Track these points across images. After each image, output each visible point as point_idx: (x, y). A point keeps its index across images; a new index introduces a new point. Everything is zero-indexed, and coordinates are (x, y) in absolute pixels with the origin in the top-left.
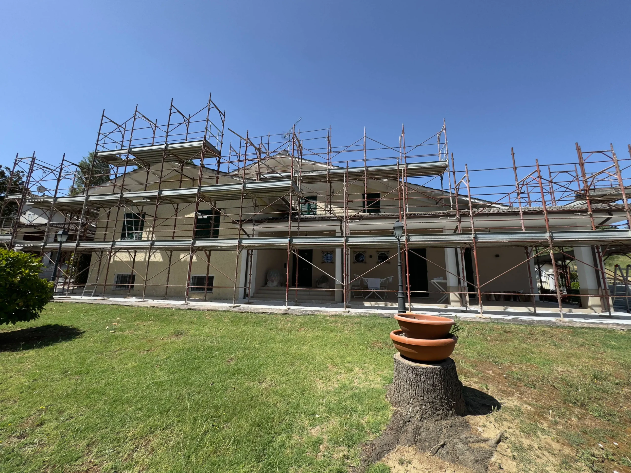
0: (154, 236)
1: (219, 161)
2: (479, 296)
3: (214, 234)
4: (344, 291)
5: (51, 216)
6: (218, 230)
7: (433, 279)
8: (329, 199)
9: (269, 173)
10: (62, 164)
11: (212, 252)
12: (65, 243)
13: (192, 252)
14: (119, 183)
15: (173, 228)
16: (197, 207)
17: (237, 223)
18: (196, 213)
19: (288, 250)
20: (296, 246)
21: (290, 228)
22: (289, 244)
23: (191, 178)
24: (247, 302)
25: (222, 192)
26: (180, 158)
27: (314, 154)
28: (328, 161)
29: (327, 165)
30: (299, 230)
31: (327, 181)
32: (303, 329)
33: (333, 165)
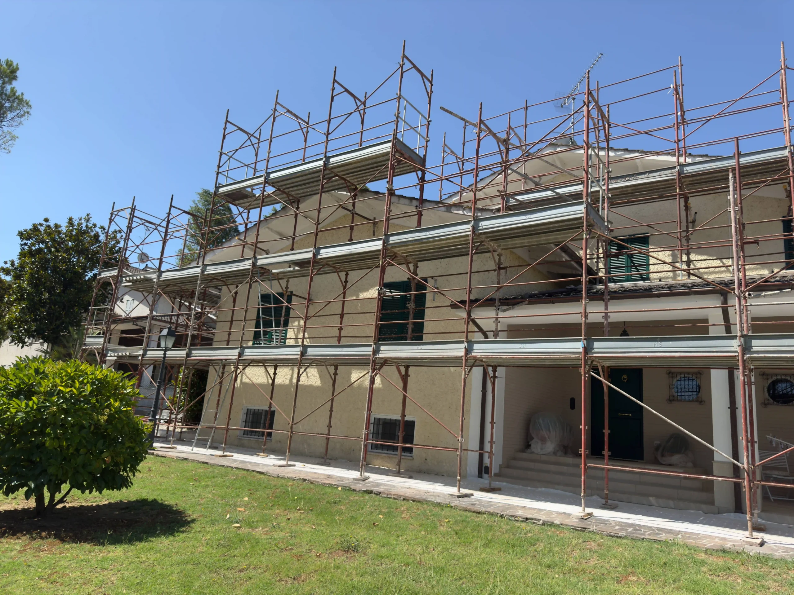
0: (306, 336)
1: (422, 180)
3: (413, 331)
4: (745, 484)
5: (153, 304)
6: (423, 323)
8: (683, 241)
9: (527, 191)
10: (169, 213)
11: (411, 370)
12: (170, 350)
13: (374, 370)
14: (251, 239)
15: (340, 320)
16: (382, 278)
17: (461, 307)
18: (381, 289)
19: (583, 368)
20: (600, 361)
21: (586, 317)
22: (583, 354)
23: (370, 220)
24: (488, 486)
25: (430, 242)
26: (350, 182)
27: (640, 133)
28: (678, 144)
29: (675, 155)
30: (606, 319)
31: (676, 195)
32: (635, 578)
33: (690, 154)
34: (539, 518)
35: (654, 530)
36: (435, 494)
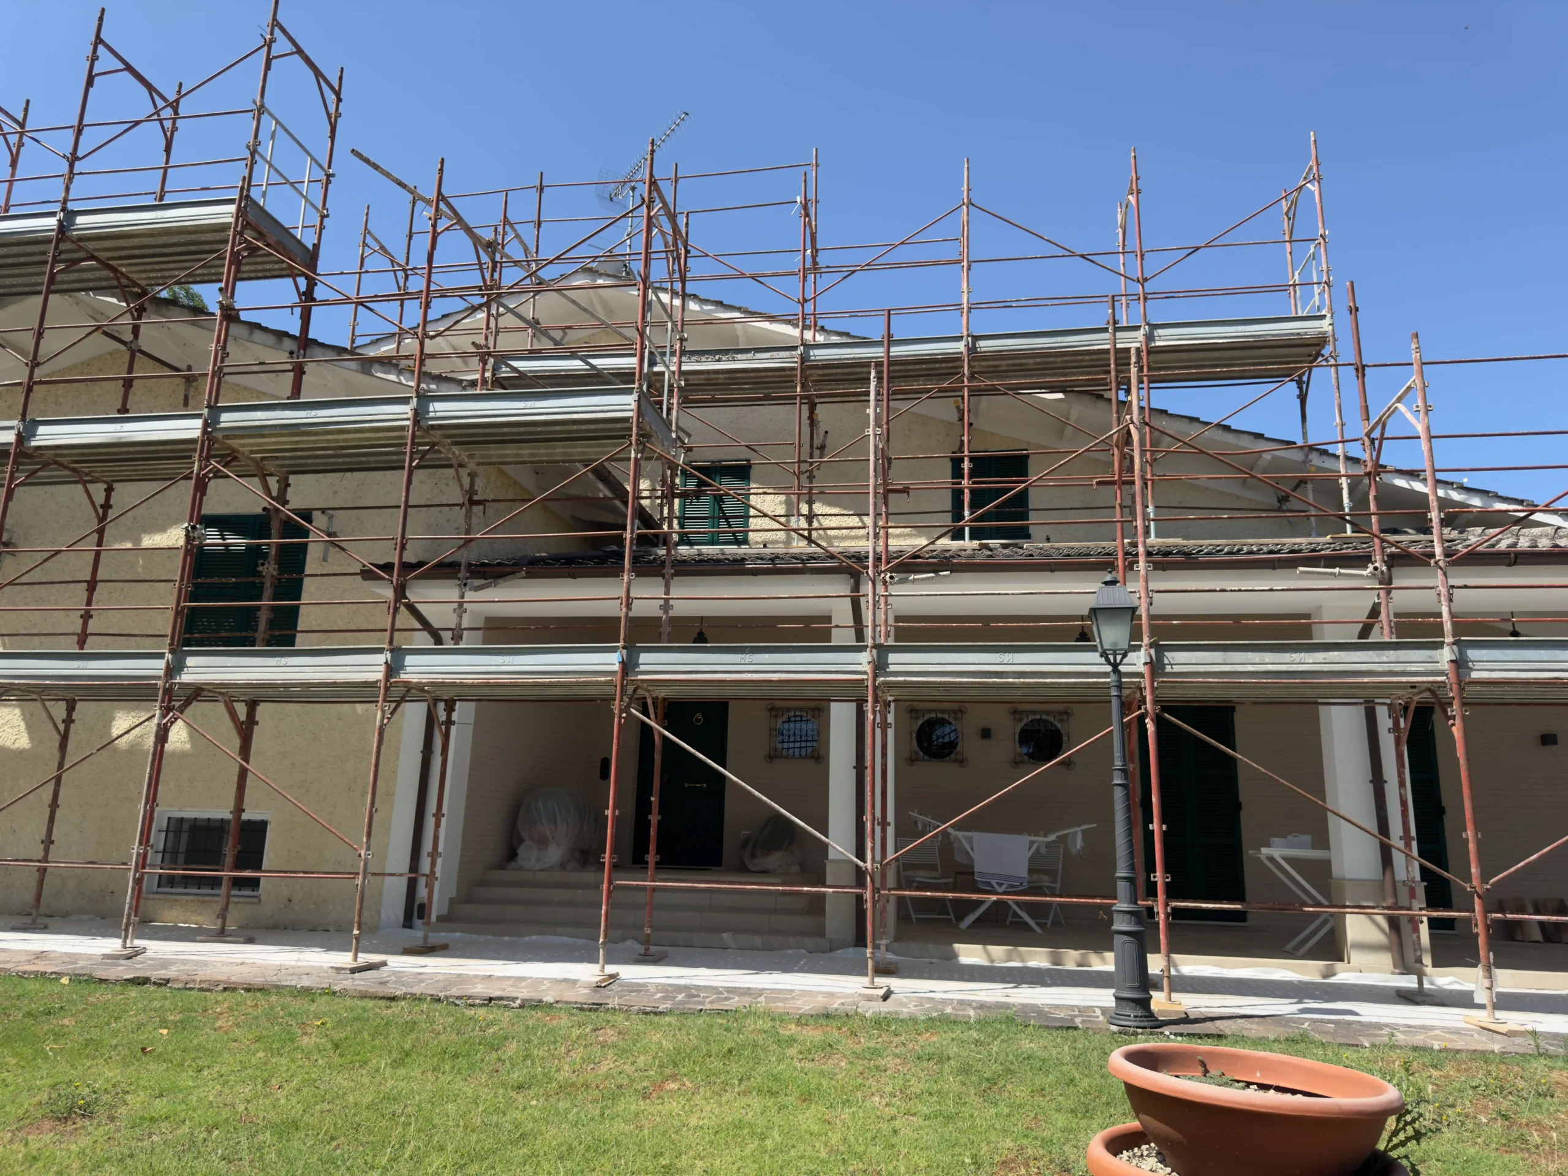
1: (308, 295)
2: (1480, 930)
3: (272, 624)
4: (868, 896)
6: (296, 608)
7: (1268, 845)
8: (804, 477)
9: (534, 354)
11: (263, 711)
13: (167, 710)
15: (85, 595)
16: (197, 504)
17: (381, 578)
18: (194, 528)
19: (617, 702)
20: (651, 688)
21: (629, 606)
22: (619, 676)
23: (177, 369)
24: (420, 943)
25: (316, 434)
26: (128, 278)
27: (742, 276)
28: (803, 307)
29: (796, 326)
30: (666, 612)
31: (794, 397)
32: (674, 1086)
33: (822, 328)
34: (514, 995)
35: (721, 993)
36: (298, 971)
